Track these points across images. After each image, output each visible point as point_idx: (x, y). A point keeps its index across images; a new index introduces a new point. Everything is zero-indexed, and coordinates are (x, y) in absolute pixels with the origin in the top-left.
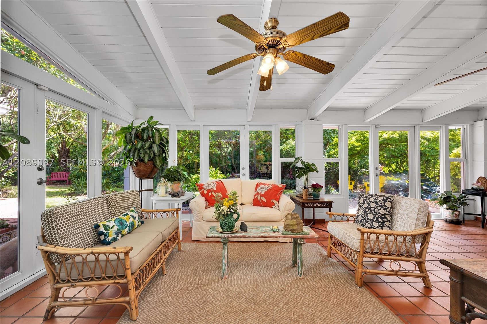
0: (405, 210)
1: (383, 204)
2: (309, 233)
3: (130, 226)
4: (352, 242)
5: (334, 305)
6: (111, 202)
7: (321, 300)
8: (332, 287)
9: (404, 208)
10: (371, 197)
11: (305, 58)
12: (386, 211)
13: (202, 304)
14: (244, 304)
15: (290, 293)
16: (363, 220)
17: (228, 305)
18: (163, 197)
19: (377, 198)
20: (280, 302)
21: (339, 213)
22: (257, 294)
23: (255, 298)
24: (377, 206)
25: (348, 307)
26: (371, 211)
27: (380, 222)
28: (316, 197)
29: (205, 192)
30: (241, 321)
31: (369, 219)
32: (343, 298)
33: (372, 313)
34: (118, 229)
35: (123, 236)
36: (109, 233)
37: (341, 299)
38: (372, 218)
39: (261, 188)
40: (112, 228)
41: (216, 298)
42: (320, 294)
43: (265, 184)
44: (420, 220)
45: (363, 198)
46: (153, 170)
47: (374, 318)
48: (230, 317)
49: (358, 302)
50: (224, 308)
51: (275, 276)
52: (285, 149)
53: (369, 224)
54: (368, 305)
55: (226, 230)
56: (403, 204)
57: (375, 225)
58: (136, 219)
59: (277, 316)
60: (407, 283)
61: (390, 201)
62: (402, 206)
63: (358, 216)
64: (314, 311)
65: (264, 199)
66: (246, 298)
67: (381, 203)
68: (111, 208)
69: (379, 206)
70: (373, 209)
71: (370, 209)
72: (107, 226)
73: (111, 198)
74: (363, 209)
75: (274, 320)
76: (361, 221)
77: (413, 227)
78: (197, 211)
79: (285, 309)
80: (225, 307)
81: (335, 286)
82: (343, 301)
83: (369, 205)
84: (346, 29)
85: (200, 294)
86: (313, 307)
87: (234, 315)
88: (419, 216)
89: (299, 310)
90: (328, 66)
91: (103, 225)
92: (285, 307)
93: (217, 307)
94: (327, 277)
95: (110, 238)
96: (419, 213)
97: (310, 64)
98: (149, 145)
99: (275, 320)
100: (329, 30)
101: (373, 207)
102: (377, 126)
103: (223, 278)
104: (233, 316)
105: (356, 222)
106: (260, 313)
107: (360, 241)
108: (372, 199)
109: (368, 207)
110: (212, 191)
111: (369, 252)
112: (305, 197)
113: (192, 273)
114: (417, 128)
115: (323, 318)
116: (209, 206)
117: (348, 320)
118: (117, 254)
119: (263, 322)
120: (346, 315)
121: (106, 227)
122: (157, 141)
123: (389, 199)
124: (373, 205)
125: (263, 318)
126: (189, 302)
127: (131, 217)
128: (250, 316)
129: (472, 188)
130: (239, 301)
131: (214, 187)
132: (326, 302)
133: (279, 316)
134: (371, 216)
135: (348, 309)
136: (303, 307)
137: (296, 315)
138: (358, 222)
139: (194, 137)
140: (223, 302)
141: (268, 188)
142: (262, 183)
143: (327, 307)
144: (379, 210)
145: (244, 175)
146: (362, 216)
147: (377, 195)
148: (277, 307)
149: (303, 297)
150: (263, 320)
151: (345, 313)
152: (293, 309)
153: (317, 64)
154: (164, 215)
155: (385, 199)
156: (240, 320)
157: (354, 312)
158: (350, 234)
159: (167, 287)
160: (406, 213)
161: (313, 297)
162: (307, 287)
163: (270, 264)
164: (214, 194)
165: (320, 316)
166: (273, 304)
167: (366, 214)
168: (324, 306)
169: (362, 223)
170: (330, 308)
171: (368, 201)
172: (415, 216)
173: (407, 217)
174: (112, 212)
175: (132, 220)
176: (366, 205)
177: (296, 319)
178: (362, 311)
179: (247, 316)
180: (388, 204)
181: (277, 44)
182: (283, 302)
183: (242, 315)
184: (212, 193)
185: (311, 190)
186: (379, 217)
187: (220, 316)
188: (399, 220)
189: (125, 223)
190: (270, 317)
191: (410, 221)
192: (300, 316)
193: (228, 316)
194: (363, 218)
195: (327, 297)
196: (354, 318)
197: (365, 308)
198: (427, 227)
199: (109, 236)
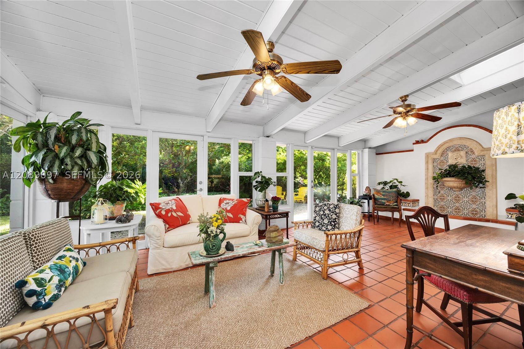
0: (348, 214)
1: (334, 211)
2: (289, 242)
3: (73, 272)
4: (320, 244)
5: (316, 300)
6: (34, 241)
7: (306, 298)
8: (308, 286)
9: (347, 212)
10: (325, 206)
11: (292, 85)
12: (336, 216)
13: (203, 343)
14: (245, 325)
15: (280, 301)
16: (320, 225)
17: (231, 333)
18: (101, 224)
19: (330, 206)
20: (276, 312)
21: (301, 222)
22: (253, 312)
23: (253, 316)
24: (330, 212)
25: (325, 298)
26: (326, 217)
27: (333, 225)
28: (275, 209)
29: (163, 213)
30: (252, 343)
31: (325, 224)
32: (319, 292)
33: (341, 297)
34: (60, 281)
35: (66, 288)
36: (46, 289)
37: (318, 293)
38: (327, 223)
39: (226, 204)
40: (50, 281)
41: (215, 330)
42: (303, 294)
43: (229, 200)
44: (358, 220)
45: (318, 207)
46: (83, 188)
47: (344, 300)
48: (239, 344)
49: (329, 291)
50: (228, 338)
51: (261, 290)
52: (226, 162)
53: (325, 227)
54: (336, 292)
55: (212, 253)
56: (346, 209)
57: (330, 227)
58: (79, 261)
59: (280, 325)
60: (349, 268)
61: (338, 208)
62: (346, 211)
63: (315, 222)
64: (305, 310)
65: (230, 215)
66: (245, 319)
67: (333, 210)
68: (34, 250)
69: (332, 212)
70: (327, 215)
71: (325, 216)
72: (42, 279)
73: (33, 235)
74: (320, 216)
75: (279, 329)
76: (318, 226)
77: (354, 225)
78: (156, 237)
79: (283, 317)
80: (229, 336)
81: (310, 284)
82: (320, 294)
83: (324, 212)
84: (336, 73)
85: (193, 333)
86: (303, 307)
87: (242, 340)
88: (357, 217)
89: (294, 313)
90: (306, 96)
91: (34, 279)
92: (282, 315)
93: (221, 339)
94: (301, 278)
95: (47, 298)
96: (357, 215)
97: (294, 91)
98: (80, 152)
99: (281, 329)
100: (324, 71)
101: (327, 214)
102: (313, 147)
103: (212, 307)
104: (242, 342)
105: (313, 227)
106: (265, 329)
107: (325, 242)
108: (325, 208)
109: (323, 214)
110: (171, 211)
111: (331, 250)
112: (267, 210)
113: (170, 313)
114: (336, 150)
115: (314, 313)
116: (170, 229)
117: (330, 308)
118: (92, 315)
119: (271, 335)
120: (327, 304)
121: (40, 282)
122: (94, 147)
123: (338, 207)
124: (327, 212)
125: (269, 332)
126: (185, 347)
127: (71, 259)
128: (258, 335)
129: (364, 194)
130: (240, 325)
131: (173, 206)
132: (310, 299)
133: (282, 324)
134: (326, 221)
135: (326, 300)
136: (296, 309)
137: (294, 318)
138: (316, 227)
139: (125, 143)
140: (224, 332)
141: (234, 203)
142: (226, 198)
143: (312, 303)
144: (331, 216)
145: (201, 190)
146: (319, 222)
147: (329, 204)
148: (276, 317)
149: (292, 301)
150: (270, 334)
151: (326, 303)
152: (290, 314)
153: (299, 93)
154: (113, 249)
155: (336, 206)
156: (250, 342)
157: (330, 300)
158: (317, 238)
159: (146, 340)
160: (349, 216)
161: (299, 298)
162: (291, 292)
163: (250, 279)
164: (174, 214)
165: (311, 312)
166: (272, 316)
167: (322, 220)
168: (310, 303)
169: (319, 228)
170: (315, 303)
171: (323, 209)
172: (354, 218)
173: (349, 219)
174: (35, 256)
175: (74, 263)
176: (322, 213)
177: (296, 322)
178: (335, 298)
179: (255, 336)
180: (337, 210)
181: (275, 67)
182: (279, 311)
183: (250, 336)
184: (172, 213)
185: (270, 203)
186: (332, 222)
187: (229, 347)
188: (344, 222)
189: (66, 270)
190: (275, 328)
191: (352, 222)
192: (297, 318)
193: (237, 343)
194: (320, 224)
195: (309, 295)
196: (332, 305)
197: (336, 295)
198: (361, 225)
199: (46, 295)
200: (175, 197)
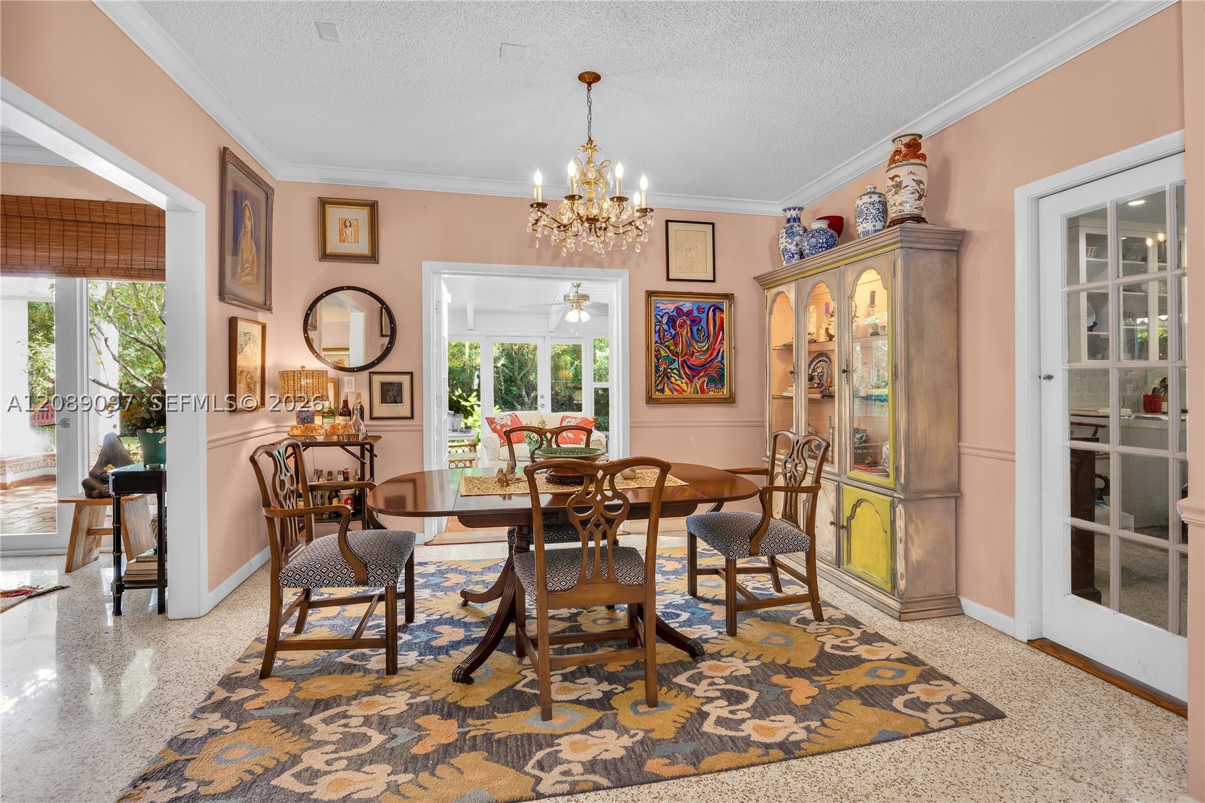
200: (511, 413)
